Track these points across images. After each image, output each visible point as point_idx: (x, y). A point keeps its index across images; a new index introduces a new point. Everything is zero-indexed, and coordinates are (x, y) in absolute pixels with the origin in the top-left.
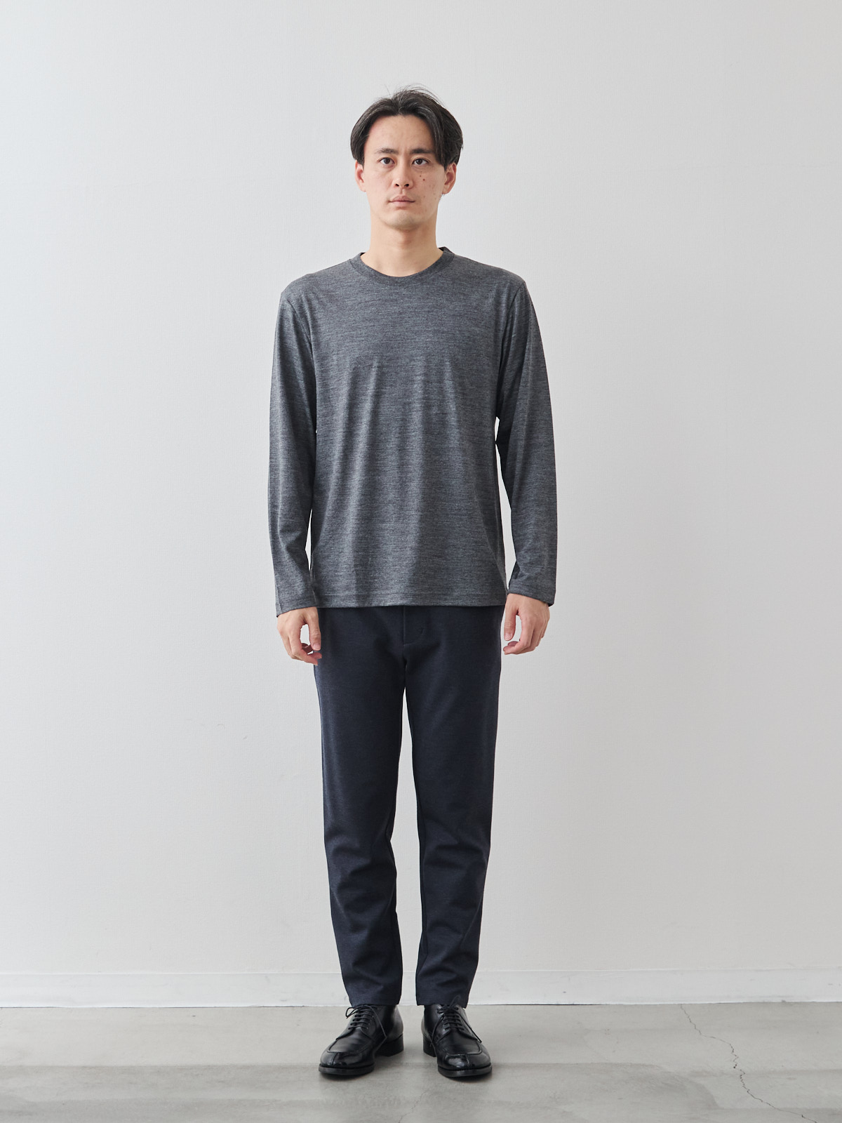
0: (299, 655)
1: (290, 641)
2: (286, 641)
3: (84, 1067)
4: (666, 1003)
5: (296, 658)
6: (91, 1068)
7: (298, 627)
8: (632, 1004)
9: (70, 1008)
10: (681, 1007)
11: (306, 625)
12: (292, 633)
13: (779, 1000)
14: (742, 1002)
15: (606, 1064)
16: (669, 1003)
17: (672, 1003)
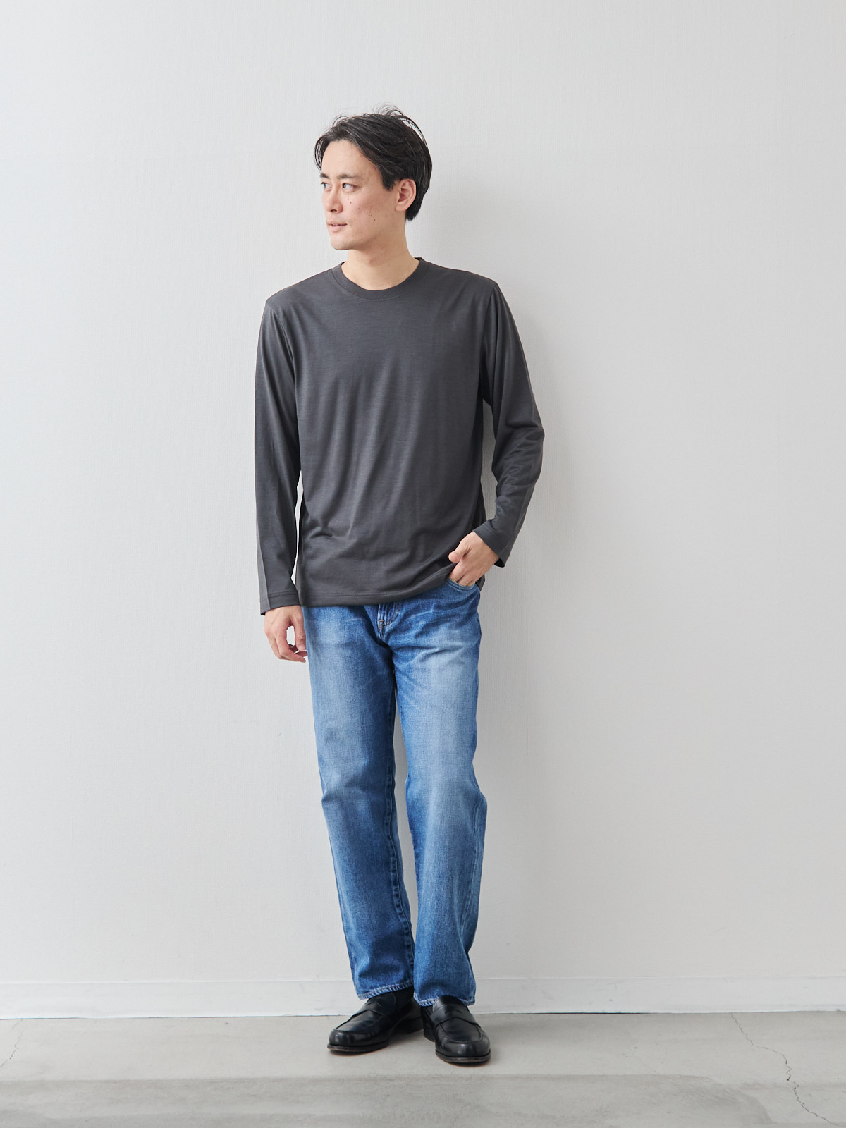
0: (287, 655)
1: (277, 642)
2: (273, 642)
3: (109, 1081)
5: (283, 658)
6: (115, 1082)
7: (283, 628)
9: (94, 1019)
10: (732, 1016)
11: (292, 627)
12: (278, 634)
13: (834, 1009)
15: (654, 1075)
16: (719, 1012)
17: (723, 1011)
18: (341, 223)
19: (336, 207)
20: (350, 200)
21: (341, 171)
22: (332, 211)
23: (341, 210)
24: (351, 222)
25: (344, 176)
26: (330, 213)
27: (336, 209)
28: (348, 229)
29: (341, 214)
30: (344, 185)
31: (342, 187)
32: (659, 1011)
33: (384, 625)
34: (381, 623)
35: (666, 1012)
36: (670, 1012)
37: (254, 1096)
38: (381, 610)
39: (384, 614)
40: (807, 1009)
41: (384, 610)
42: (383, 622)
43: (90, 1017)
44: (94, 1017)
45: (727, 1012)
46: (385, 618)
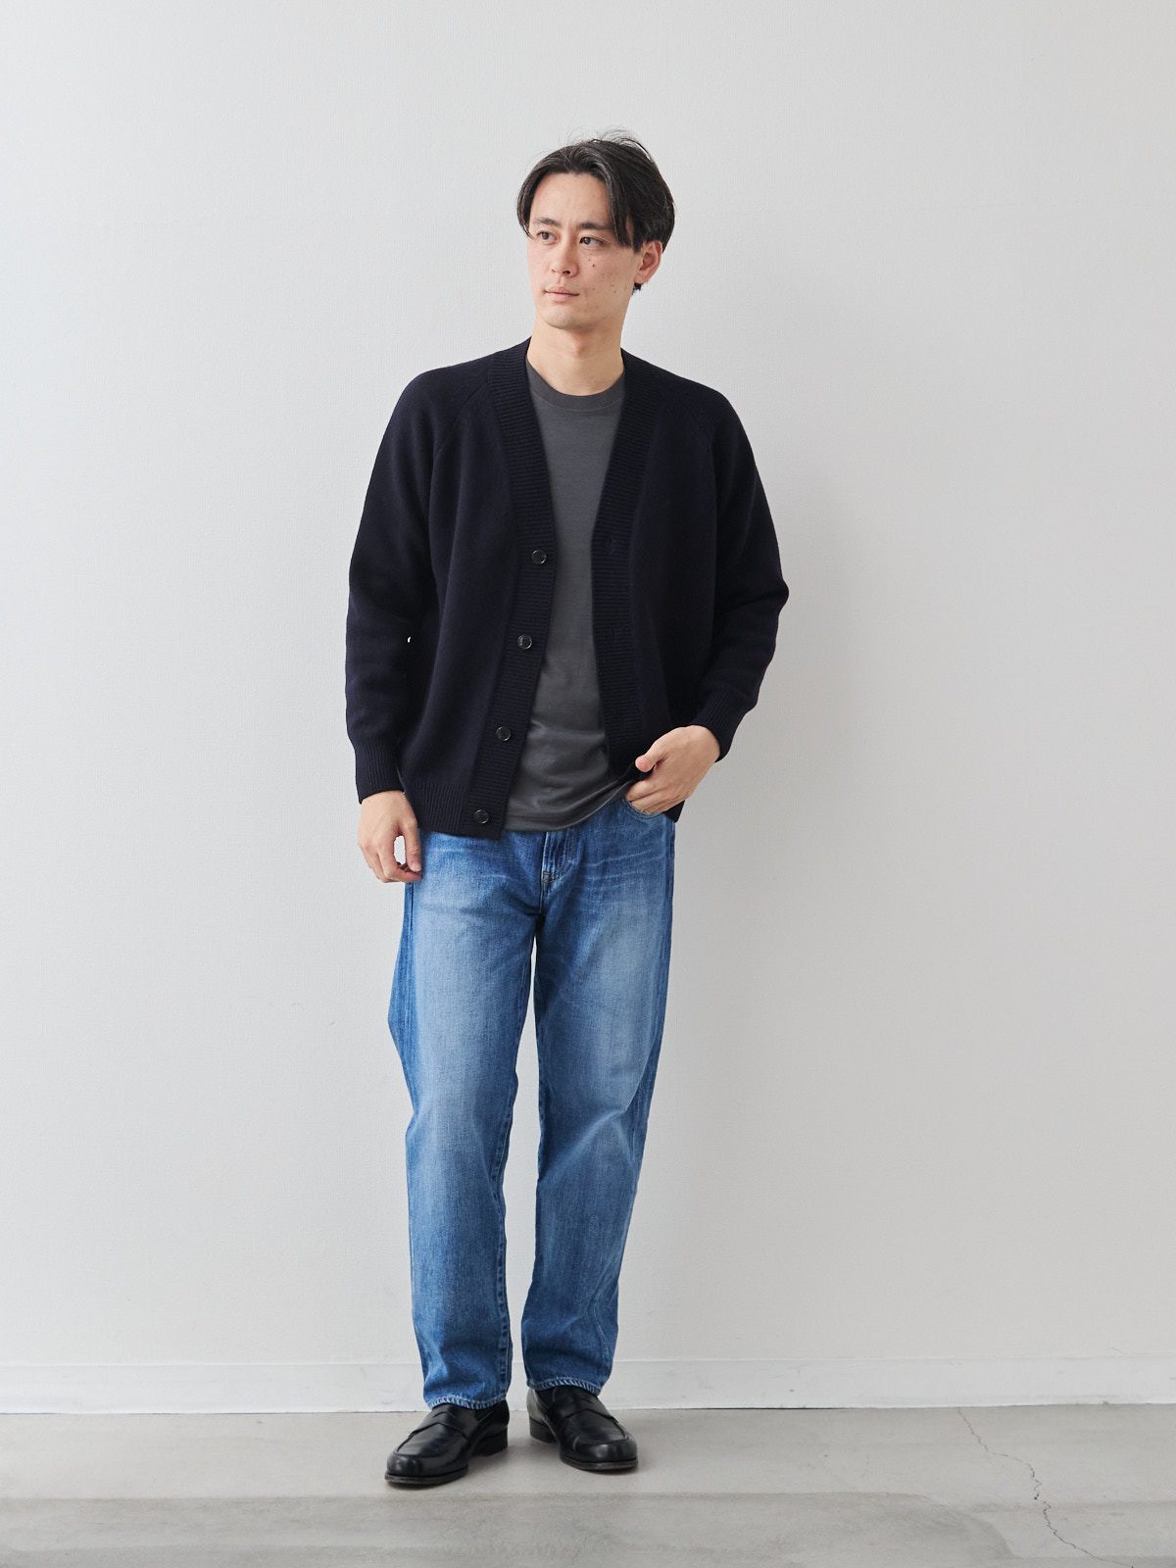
5: (389, 881)
10: (959, 1411)
15: (852, 1493)
16: (942, 1406)
18: (572, 291)
19: (573, 270)
20: (590, 260)
21: (584, 218)
23: (578, 271)
24: (586, 291)
25: (588, 226)
26: (557, 275)
28: (581, 301)
29: (574, 281)
30: (585, 240)
32: (859, 1406)
33: (550, 880)
34: (547, 877)
35: (868, 1406)
36: (873, 1406)
38: (547, 857)
39: (552, 864)
40: (1063, 1402)
41: (551, 858)
42: (550, 876)
45: (952, 1405)
46: (553, 869)
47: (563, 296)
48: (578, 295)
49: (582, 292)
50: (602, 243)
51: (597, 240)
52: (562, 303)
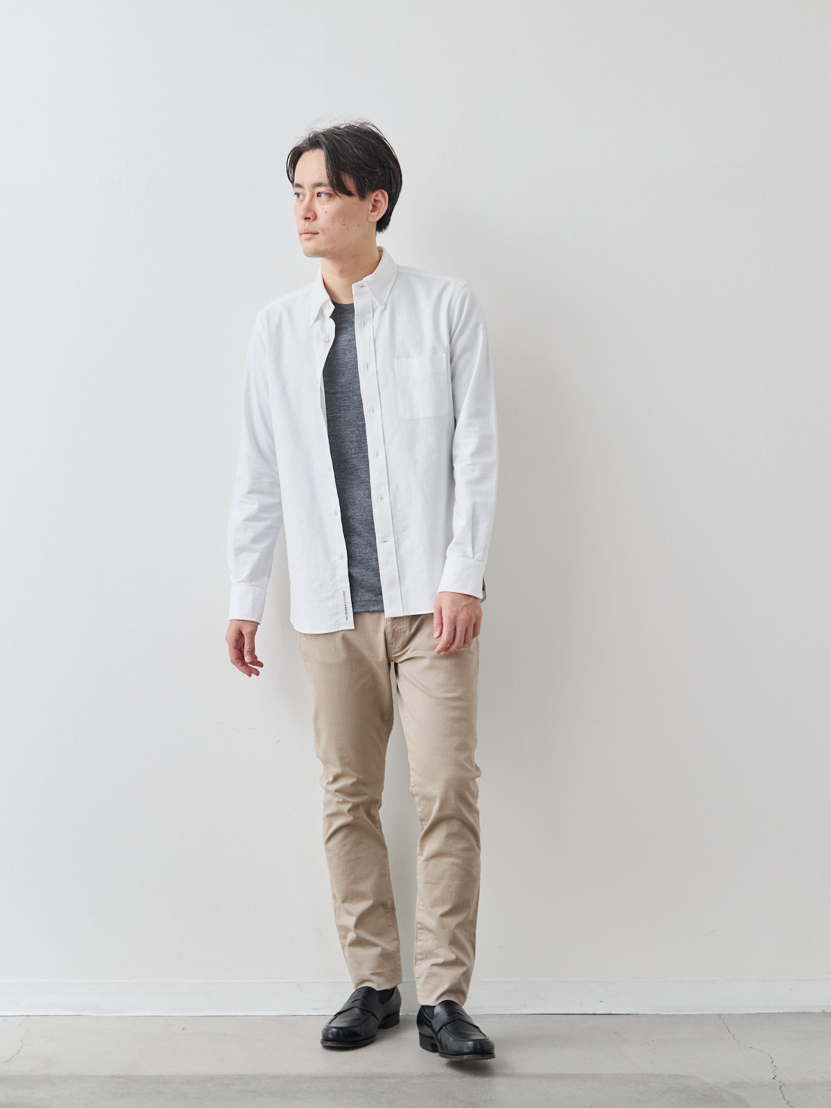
3: (113, 1077)
4: (703, 1013)
6: (119, 1077)
8: (670, 1013)
9: (97, 1017)
10: (720, 1018)
13: (819, 1010)
14: (781, 1012)
16: (706, 1013)
17: (711, 1013)
21: (316, 180)
22: (306, 219)
23: (315, 218)
24: (323, 231)
25: (319, 185)
26: (303, 222)
27: (310, 216)
28: (320, 237)
30: (319, 195)
31: (316, 196)
37: (253, 1091)
40: (793, 1010)
43: (94, 1015)
44: (97, 1015)
45: (715, 1013)
47: (308, 235)
48: (318, 233)
49: (319, 231)
50: (330, 195)
51: (326, 194)
52: (309, 239)
